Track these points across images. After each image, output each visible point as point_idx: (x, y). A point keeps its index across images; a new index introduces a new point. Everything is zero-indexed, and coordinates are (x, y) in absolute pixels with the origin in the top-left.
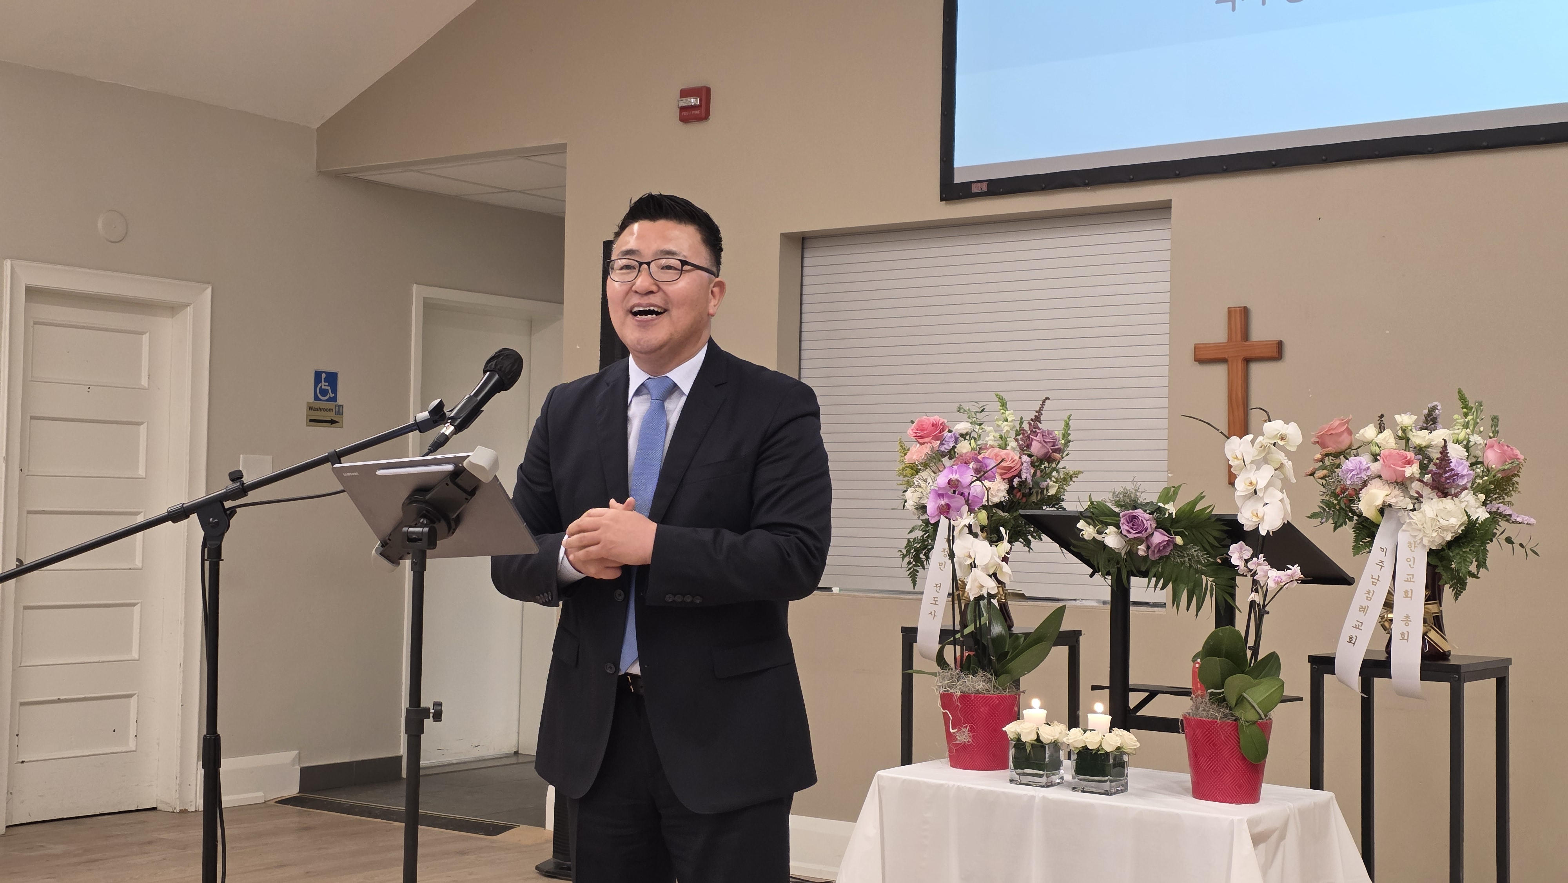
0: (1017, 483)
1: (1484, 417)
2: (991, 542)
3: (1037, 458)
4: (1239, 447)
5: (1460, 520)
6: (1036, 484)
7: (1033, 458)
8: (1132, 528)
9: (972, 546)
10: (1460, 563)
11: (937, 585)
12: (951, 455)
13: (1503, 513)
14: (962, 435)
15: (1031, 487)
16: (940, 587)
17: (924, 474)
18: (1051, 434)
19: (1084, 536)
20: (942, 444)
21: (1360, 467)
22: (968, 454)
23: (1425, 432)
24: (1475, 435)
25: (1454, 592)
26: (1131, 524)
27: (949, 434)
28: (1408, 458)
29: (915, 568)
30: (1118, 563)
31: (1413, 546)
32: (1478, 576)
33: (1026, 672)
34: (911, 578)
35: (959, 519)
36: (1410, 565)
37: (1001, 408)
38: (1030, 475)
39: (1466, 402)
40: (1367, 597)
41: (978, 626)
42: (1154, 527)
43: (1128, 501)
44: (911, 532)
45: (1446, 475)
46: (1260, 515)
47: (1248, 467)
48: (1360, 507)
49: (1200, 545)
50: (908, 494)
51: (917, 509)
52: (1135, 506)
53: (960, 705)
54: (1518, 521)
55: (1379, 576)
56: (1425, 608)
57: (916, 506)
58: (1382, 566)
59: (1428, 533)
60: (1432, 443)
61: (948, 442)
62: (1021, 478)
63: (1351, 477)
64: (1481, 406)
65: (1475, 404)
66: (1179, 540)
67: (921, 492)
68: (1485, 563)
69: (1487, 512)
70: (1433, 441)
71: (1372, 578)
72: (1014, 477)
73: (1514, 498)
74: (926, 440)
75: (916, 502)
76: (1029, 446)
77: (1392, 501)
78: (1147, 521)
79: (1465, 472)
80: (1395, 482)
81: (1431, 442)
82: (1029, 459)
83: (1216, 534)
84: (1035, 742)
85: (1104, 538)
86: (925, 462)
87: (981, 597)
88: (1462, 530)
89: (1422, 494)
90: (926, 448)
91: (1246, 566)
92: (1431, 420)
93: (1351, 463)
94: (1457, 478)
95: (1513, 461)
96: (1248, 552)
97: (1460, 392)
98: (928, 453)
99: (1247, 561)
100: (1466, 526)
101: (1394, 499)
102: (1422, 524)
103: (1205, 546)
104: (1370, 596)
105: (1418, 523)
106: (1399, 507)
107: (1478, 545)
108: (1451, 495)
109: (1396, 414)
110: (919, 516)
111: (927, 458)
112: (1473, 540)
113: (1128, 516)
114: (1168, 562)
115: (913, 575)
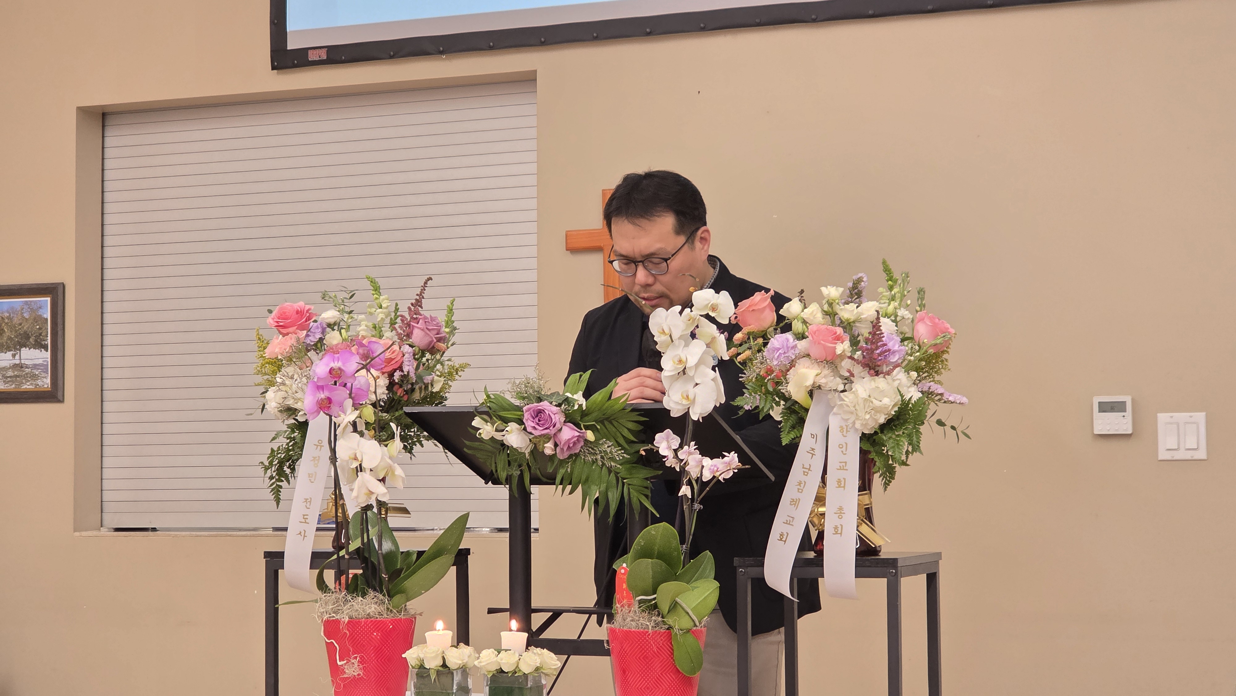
0: (398, 377)
1: (910, 289)
2: (380, 441)
3: (420, 349)
4: (666, 321)
5: (893, 400)
6: (420, 378)
7: (414, 348)
8: (538, 424)
9: (358, 446)
10: (893, 447)
11: (307, 500)
12: (318, 348)
13: (935, 392)
14: (329, 325)
15: (414, 382)
16: (310, 502)
17: (290, 370)
18: (434, 320)
19: (482, 436)
20: (307, 336)
21: (787, 345)
22: (339, 346)
23: (853, 306)
24: (902, 309)
25: (884, 481)
26: (537, 420)
27: (315, 324)
28: (838, 333)
29: (278, 483)
30: (520, 466)
31: (845, 430)
32: (907, 463)
33: (423, 592)
34: (274, 496)
35: (342, 415)
36: (842, 452)
37: (374, 292)
38: (413, 368)
39: (891, 273)
40: (798, 489)
41: (366, 540)
42: (563, 421)
43: (531, 392)
44: (274, 439)
45: (878, 352)
46: (691, 397)
47: (676, 342)
48: (789, 388)
49: (613, 440)
50: (270, 395)
51: (281, 411)
52: (539, 398)
53: (348, 632)
54: (950, 401)
55: (810, 465)
56: (858, 500)
57: (280, 409)
58: (813, 454)
59: (860, 415)
60: (862, 317)
61: (313, 333)
62: (403, 371)
63: (778, 356)
64: (908, 277)
65: (902, 275)
66: (590, 436)
67: (286, 391)
68: (918, 446)
69: (919, 391)
70: (862, 314)
71: (803, 469)
72: (395, 370)
73: (944, 376)
74: (290, 330)
75: (280, 404)
76: (409, 336)
77: (822, 381)
78: (554, 414)
79: (896, 348)
80: (824, 360)
81: (860, 316)
82: (410, 350)
83: (631, 425)
84: (440, 668)
85: (504, 436)
86: (289, 357)
87: (369, 507)
88: (895, 412)
89: (853, 373)
90: (291, 339)
91: (676, 456)
92: (856, 294)
93: (778, 341)
94: (888, 354)
95: (944, 334)
96: (676, 441)
97: (884, 263)
98: (293, 344)
99: (676, 451)
100: (900, 406)
101: (824, 379)
102: (853, 405)
103: (618, 440)
104: (802, 488)
105: (849, 404)
106: (829, 388)
107: (911, 427)
108: (882, 373)
109: (822, 287)
110: (283, 422)
111: (291, 351)
112: (906, 422)
113: (532, 410)
114: (578, 463)
115: (277, 492)
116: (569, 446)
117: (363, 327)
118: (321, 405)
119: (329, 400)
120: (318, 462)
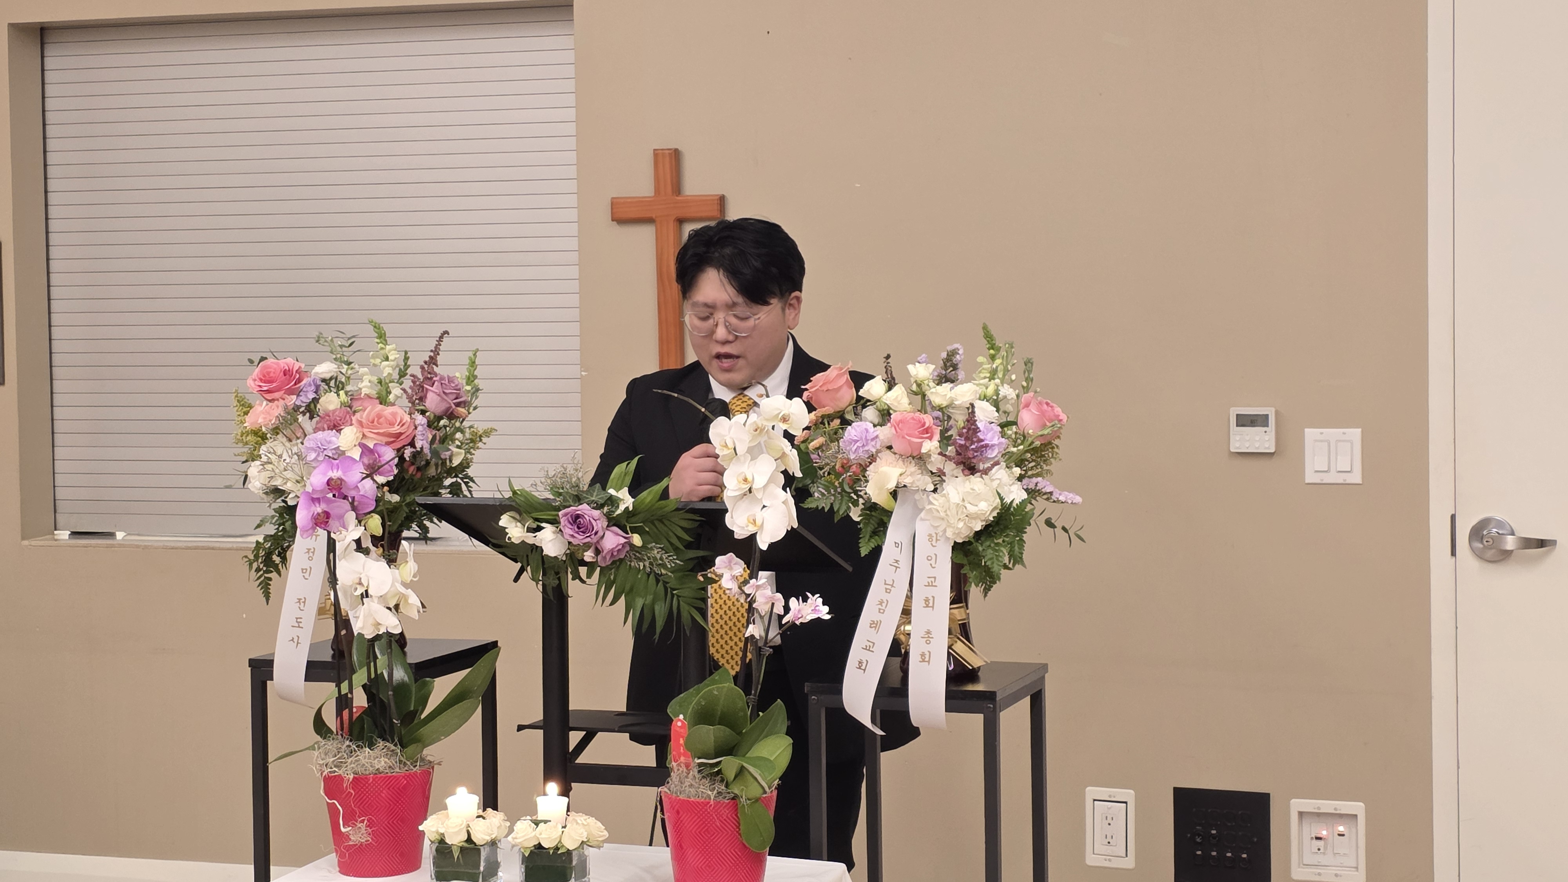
0: (409, 455)
1: (1015, 361)
2: (389, 561)
3: (435, 416)
4: (729, 431)
5: (992, 504)
6: (435, 453)
7: (428, 416)
8: (577, 532)
9: (364, 570)
10: (991, 558)
11: (300, 599)
12: (311, 411)
13: (1043, 490)
14: (324, 382)
15: (429, 458)
16: (304, 602)
17: (276, 444)
18: (452, 382)
19: (512, 537)
20: (298, 397)
21: (866, 437)
22: (337, 413)
23: (946, 387)
24: (1005, 385)
25: (983, 587)
26: (575, 526)
27: (308, 382)
28: (927, 425)
29: (266, 575)
30: (557, 573)
31: (934, 539)
34: (262, 590)
35: (343, 532)
36: (931, 565)
37: (378, 341)
38: (427, 442)
39: (992, 340)
40: (880, 609)
41: (373, 676)
42: (606, 526)
44: (259, 526)
46: (758, 521)
47: (740, 456)
48: (868, 490)
49: (664, 541)
50: (253, 471)
51: (266, 493)
52: (577, 499)
53: (352, 792)
54: (1060, 500)
55: (893, 580)
56: (950, 614)
57: (266, 490)
58: (897, 567)
59: (952, 522)
60: (956, 403)
61: (306, 393)
62: (415, 447)
63: (856, 450)
64: (1012, 347)
65: (1005, 345)
66: (637, 540)
67: (272, 470)
68: (1021, 558)
69: (1023, 488)
70: (957, 400)
71: (885, 584)
72: (405, 446)
73: (1054, 466)
74: (276, 395)
75: (265, 484)
76: (422, 399)
77: (907, 481)
78: (595, 519)
79: (995, 441)
80: (910, 456)
81: (953, 402)
82: (423, 419)
83: (685, 524)
84: (466, 845)
85: (537, 539)
86: (275, 428)
87: (378, 637)
88: (994, 517)
89: (944, 471)
90: (278, 407)
93: (856, 429)
94: (986, 450)
95: (1053, 423)
96: (742, 570)
97: (985, 328)
98: (280, 414)
99: (741, 583)
100: (998, 511)
101: (910, 477)
102: (944, 510)
103: (671, 540)
104: (883, 608)
105: (939, 509)
106: (916, 487)
107: (1012, 534)
108: (979, 471)
109: (908, 364)
110: (270, 506)
111: (278, 422)
112: (1006, 528)
113: (569, 516)
114: (622, 566)
115: (265, 586)
116: (612, 554)
117: (366, 383)
118: (318, 521)
119: (327, 515)
120: (313, 555)
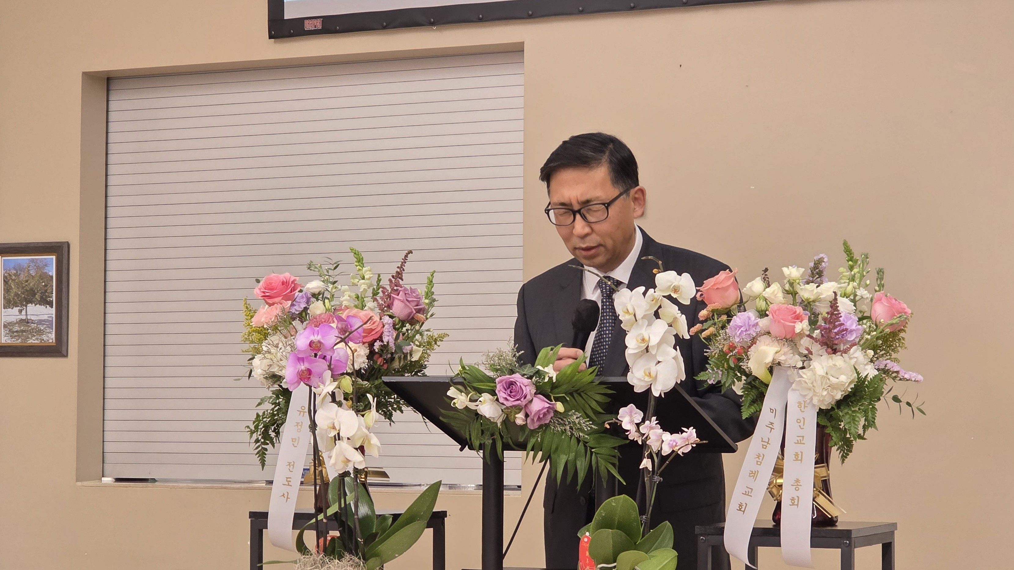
0: (378, 347)
1: (869, 269)
2: (357, 411)
3: (400, 320)
4: (630, 301)
5: (850, 377)
6: (399, 348)
7: (394, 319)
8: (510, 396)
9: (336, 416)
10: (849, 423)
11: (290, 463)
12: (303, 317)
13: (891, 369)
14: (314, 295)
15: (393, 351)
16: (293, 465)
17: (275, 339)
18: (414, 292)
19: (456, 405)
20: (292, 305)
21: (749, 323)
22: (322, 316)
23: (813, 286)
24: (861, 288)
25: (841, 454)
26: (509, 391)
27: (301, 294)
28: (798, 313)
29: (263, 446)
30: (492, 435)
31: (803, 406)
32: (865, 437)
33: (397, 555)
34: (259, 458)
35: (322, 386)
37: (357, 264)
38: (392, 338)
39: (851, 254)
40: (757, 462)
41: (343, 505)
42: (533, 393)
43: (504, 364)
44: (259, 404)
45: (835, 331)
46: (653, 374)
47: (640, 322)
48: (749, 364)
49: (581, 411)
50: (256, 362)
51: (266, 378)
52: (511, 370)
54: (906, 378)
55: (769, 439)
56: (815, 472)
57: (266, 375)
58: (771, 428)
59: (817, 391)
60: (821, 297)
61: (298, 302)
62: (382, 341)
63: (740, 334)
64: (867, 258)
65: (861, 256)
66: (560, 407)
67: (271, 359)
68: (874, 422)
69: (875, 369)
70: (821, 294)
71: (762, 441)
72: (375, 341)
73: (901, 354)
74: (277, 300)
75: (265, 371)
76: (389, 307)
77: (782, 358)
78: (526, 386)
79: (854, 327)
80: (784, 338)
81: (819, 296)
82: (390, 321)
83: (599, 398)
85: (477, 406)
86: (274, 326)
87: (346, 474)
88: (851, 388)
89: (812, 350)
90: (277, 309)
91: (638, 430)
92: (817, 273)
93: (740, 318)
94: (846, 333)
95: (901, 315)
96: (638, 415)
97: (845, 244)
98: (278, 314)
99: (638, 425)
100: (856, 383)
101: (783, 356)
102: (811, 382)
103: (587, 412)
104: (760, 460)
105: (807, 381)
106: (788, 365)
107: (867, 403)
108: (840, 351)
109: (783, 267)
110: (269, 387)
111: (276, 320)
112: (862, 398)
113: (504, 382)
114: (548, 432)
115: (262, 454)
116: (539, 417)
117: (346, 297)
118: (302, 376)
119: (309, 371)
120: (301, 428)
